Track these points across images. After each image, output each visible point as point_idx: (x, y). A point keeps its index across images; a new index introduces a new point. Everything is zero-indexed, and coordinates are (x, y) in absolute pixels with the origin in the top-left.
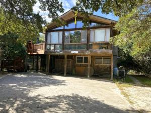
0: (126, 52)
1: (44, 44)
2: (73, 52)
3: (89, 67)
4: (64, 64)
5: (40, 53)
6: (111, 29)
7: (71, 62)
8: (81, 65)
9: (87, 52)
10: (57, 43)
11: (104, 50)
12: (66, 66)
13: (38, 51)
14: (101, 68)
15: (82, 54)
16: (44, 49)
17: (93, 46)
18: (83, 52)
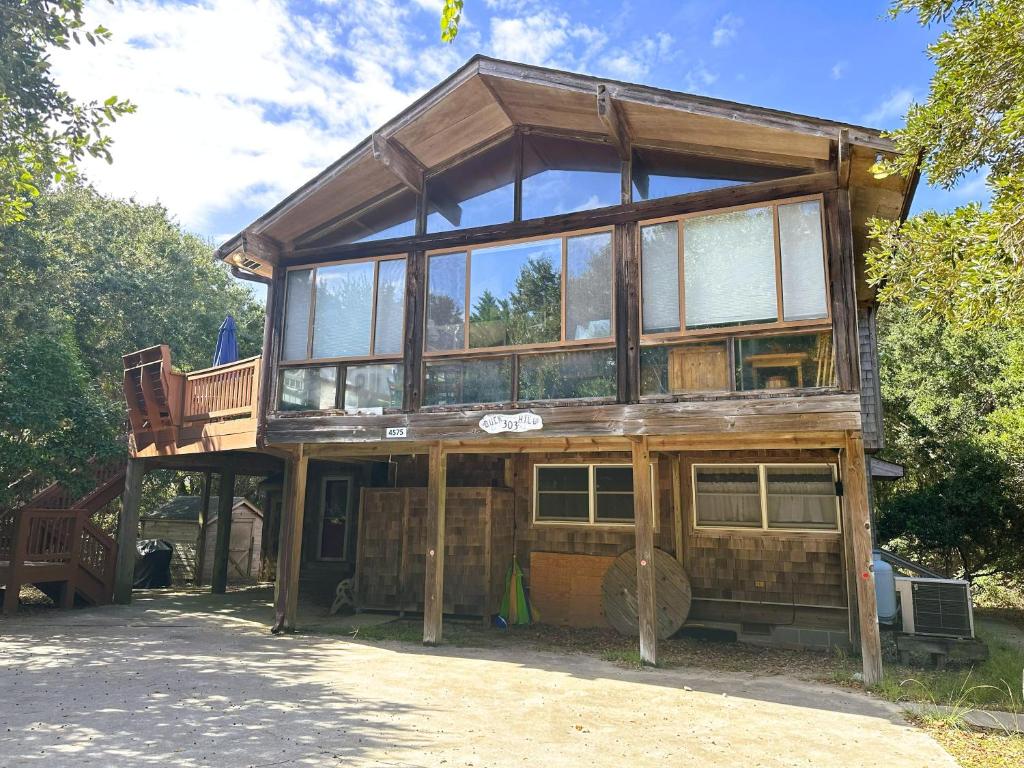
0: (932, 423)
1: (257, 363)
2: (494, 424)
3: (645, 559)
4: (426, 535)
5: (228, 446)
6: (827, 204)
7: (486, 514)
8: (572, 534)
9: (625, 423)
10: (364, 352)
11: (780, 398)
12: (436, 554)
13: (210, 429)
14: (755, 566)
15: (580, 439)
16: (254, 408)
17: (674, 367)
18: (586, 423)
